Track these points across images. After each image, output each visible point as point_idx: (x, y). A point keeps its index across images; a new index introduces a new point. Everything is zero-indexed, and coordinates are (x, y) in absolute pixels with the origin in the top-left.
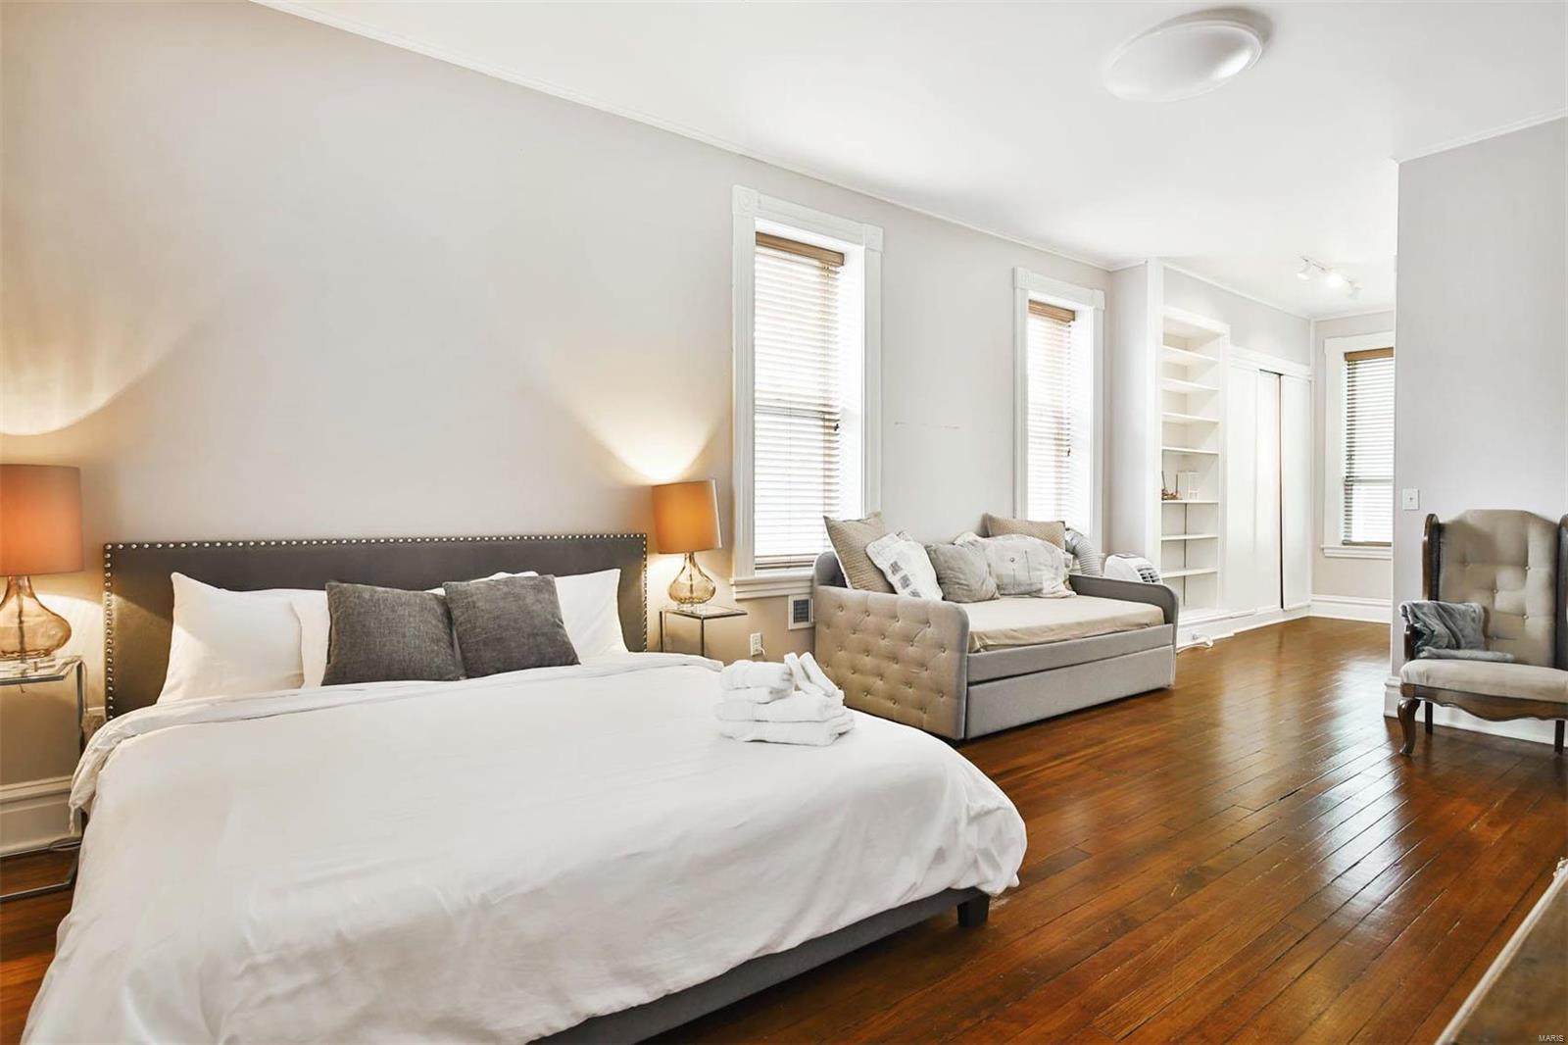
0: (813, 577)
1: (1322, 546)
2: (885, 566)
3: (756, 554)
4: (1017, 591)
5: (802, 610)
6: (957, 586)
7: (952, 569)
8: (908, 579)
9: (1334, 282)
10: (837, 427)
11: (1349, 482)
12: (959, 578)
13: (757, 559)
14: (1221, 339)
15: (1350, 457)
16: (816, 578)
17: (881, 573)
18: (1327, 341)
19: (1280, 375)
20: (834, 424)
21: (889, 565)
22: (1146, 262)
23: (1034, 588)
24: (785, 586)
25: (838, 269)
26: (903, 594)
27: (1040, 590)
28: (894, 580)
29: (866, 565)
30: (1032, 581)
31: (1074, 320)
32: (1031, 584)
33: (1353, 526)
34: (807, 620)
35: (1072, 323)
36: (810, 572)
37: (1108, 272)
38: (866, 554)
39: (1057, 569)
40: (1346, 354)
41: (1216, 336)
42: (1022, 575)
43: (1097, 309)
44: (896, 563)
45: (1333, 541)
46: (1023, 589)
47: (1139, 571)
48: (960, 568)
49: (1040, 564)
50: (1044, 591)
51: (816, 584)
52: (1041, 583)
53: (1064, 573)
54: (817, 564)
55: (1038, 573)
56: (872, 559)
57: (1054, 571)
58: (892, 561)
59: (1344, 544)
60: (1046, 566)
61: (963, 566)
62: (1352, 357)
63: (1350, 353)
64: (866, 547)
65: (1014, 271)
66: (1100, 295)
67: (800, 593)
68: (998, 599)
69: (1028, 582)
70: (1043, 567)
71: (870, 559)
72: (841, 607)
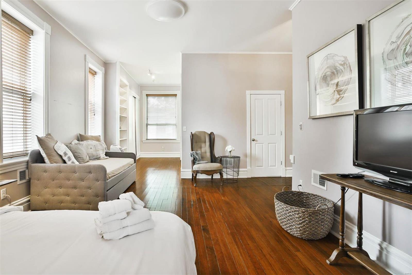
0: (28, 160)
1: (142, 140)
2: (62, 154)
3: (3, 153)
4: (94, 158)
5: (23, 175)
6: (79, 158)
7: (77, 153)
8: (70, 158)
9: (153, 77)
10: (30, 100)
11: (147, 125)
12: (80, 156)
13: (4, 154)
14: (127, 87)
15: (147, 119)
16: (30, 161)
17: (61, 156)
18: (143, 91)
19: (135, 98)
20: (29, 98)
21: (63, 153)
22: (116, 62)
23: (98, 157)
24: (17, 166)
25: (31, 37)
26: (69, 163)
27: (100, 157)
28: (65, 158)
29: (55, 154)
30: (97, 155)
31: (96, 75)
32: (97, 156)
33: (148, 135)
34: (25, 179)
35: (95, 75)
36: (27, 158)
37: (105, 63)
38: (54, 149)
39: (103, 150)
40: (146, 95)
41: (127, 86)
42: (94, 153)
43: (103, 73)
44: (65, 152)
45: (144, 139)
46: (95, 157)
47: (120, 149)
48: (79, 152)
49: (99, 149)
50: (101, 157)
51: (30, 164)
52: (100, 155)
53: (105, 151)
54: (30, 155)
55: (98, 152)
56: (57, 151)
57: (102, 151)
58: (64, 152)
59: (146, 140)
60: (100, 149)
61: (80, 151)
62: (147, 95)
63: (147, 94)
64: (54, 147)
65: (85, 55)
66: (104, 69)
67: (22, 168)
68: (89, 161)
69: (96, 155)
70: (99, 150)
71: (56, 151)
72: (45, 171)
